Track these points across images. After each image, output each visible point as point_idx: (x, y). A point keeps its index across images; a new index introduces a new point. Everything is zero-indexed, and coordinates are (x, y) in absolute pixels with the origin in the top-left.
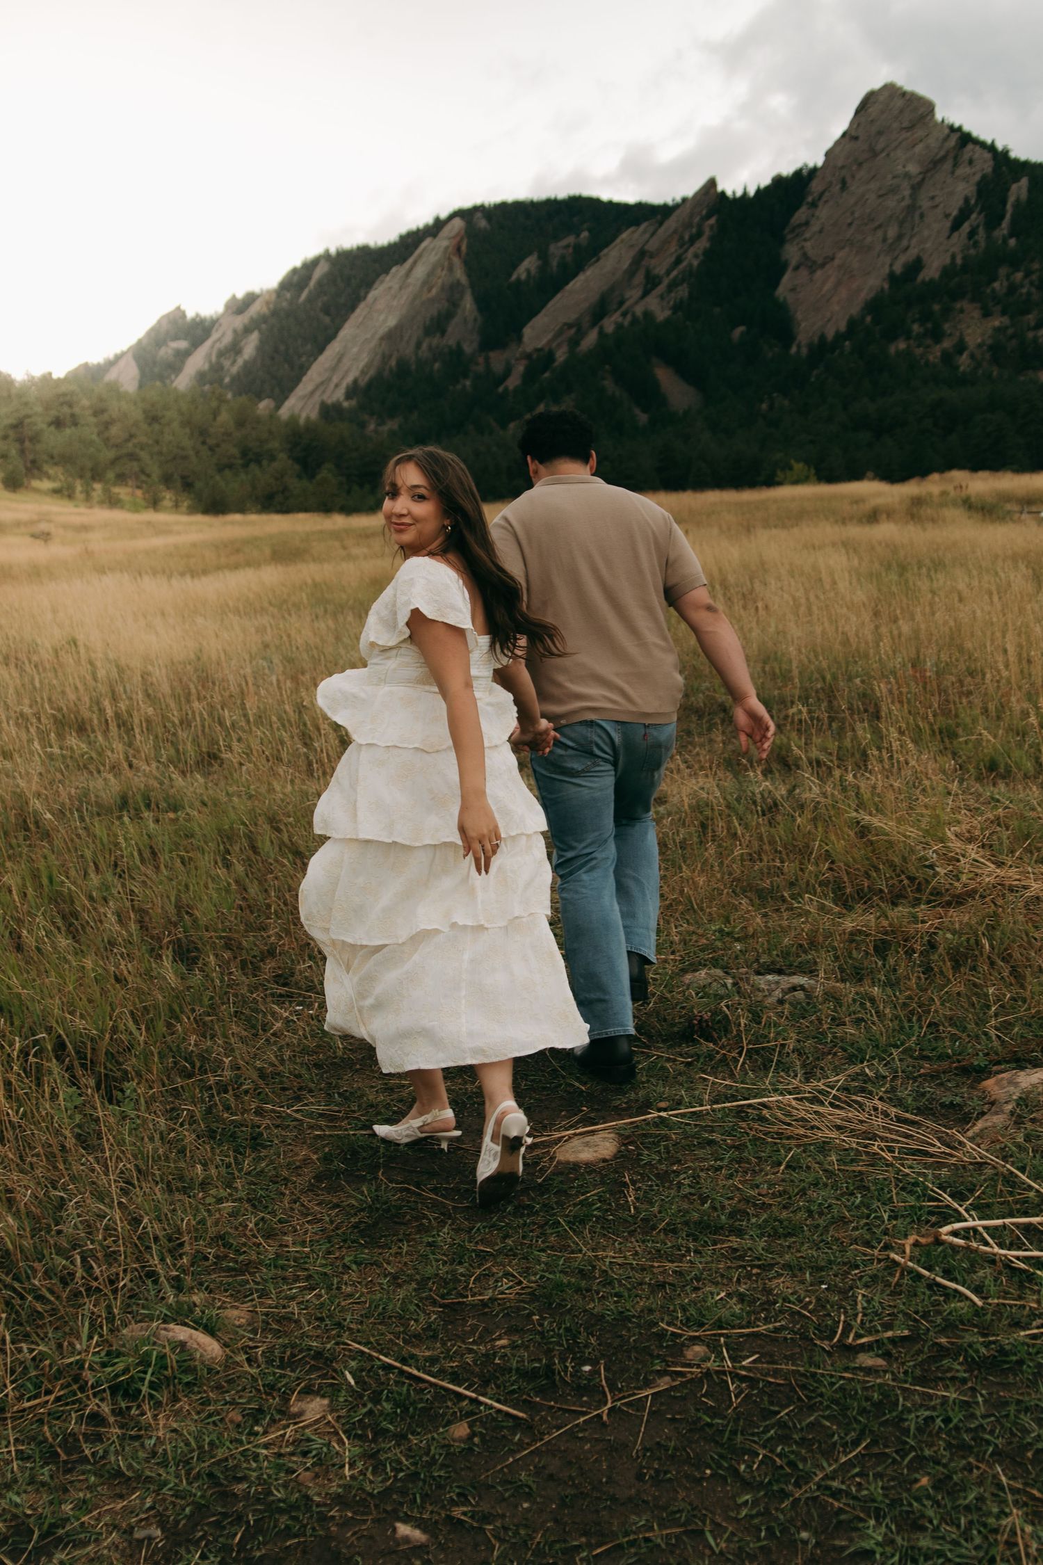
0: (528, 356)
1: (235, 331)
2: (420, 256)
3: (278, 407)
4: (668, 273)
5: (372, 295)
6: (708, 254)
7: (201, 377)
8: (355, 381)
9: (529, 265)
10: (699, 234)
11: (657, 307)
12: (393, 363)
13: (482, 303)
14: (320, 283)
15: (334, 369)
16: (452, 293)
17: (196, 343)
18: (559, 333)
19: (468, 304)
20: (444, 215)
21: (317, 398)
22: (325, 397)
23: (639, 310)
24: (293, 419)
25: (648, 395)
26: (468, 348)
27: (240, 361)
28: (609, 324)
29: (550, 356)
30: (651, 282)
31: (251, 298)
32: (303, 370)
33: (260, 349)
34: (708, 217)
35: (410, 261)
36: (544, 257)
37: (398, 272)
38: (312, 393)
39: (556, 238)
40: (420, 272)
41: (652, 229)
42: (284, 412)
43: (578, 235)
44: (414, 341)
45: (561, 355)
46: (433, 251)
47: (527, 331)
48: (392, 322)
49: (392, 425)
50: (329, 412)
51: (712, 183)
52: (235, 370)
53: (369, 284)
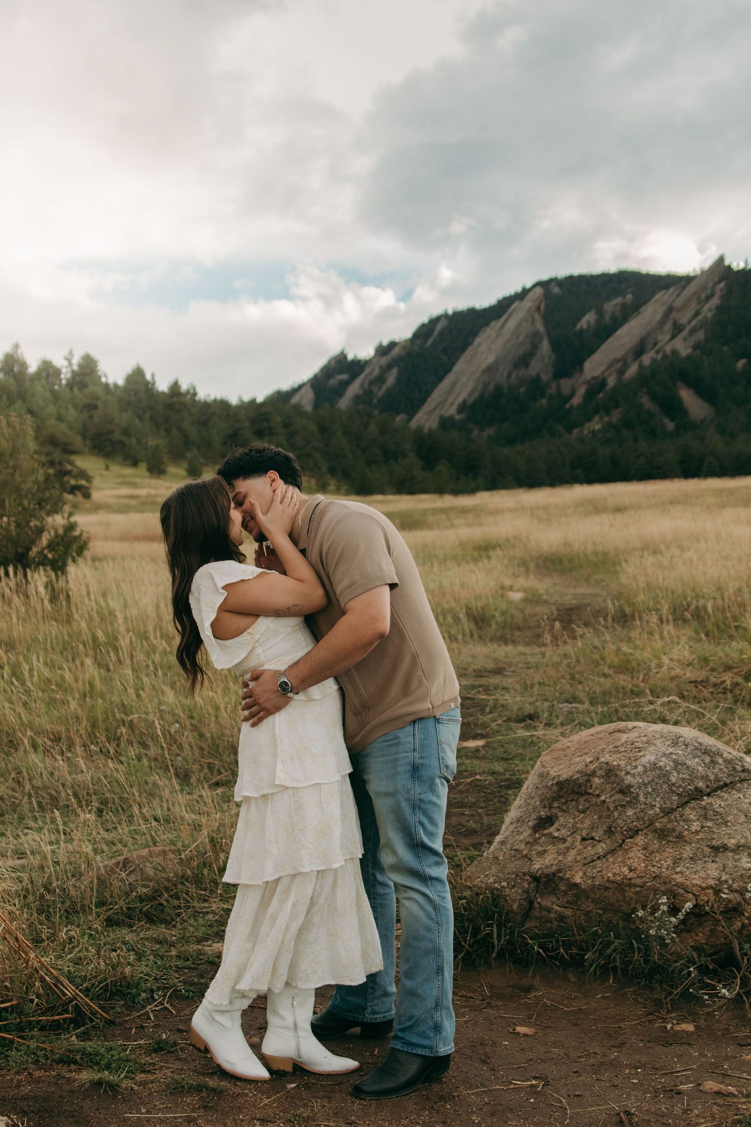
0: (588, 382)
1: (381, 367)
2: (512, 313)
3: (410, 420)
4: (690, 322)
5: (478, 340)
6: (720, 309)
7: (357, 399)
8: (464, 401)
9: (588, 319)
10: (712, 295)
11: (682, 347)
12: (491, 387)
13: (555, 345)
14: (441, 333)
15: (450, 392)
16: (535, 338)
17: (354, 377)
18: (610, 366)
19: (545, 346)
20: (529, 285)
21: (437, 413)
22: (443, 412)
23: (668, 349)
24: (420, 429)
25: (674, 409)
26: (545, 377)
27: (384, 388)
28: (646, 359)
29: (603, 383)
30: (677, 329)
31: (392, 345)
32: (428, 393)
33: (398, 379)
34: (719, 282)
35: (505, 317)
36: (600, 313)
37: (496, 325)
38: (434, 410)
39: (608, 299)
40: (511, 324)
41: (678, 291)
42: (414, 424)
43: (624, 297)
44: (505, 374)
45: (611, 382)
46: (520, 311)
47: (587, 365)
48: (491, 359)
49: (490, 431)
50: (446, 423)
51: (721, 259)
52: (381, 394)
53: (474, 333)
